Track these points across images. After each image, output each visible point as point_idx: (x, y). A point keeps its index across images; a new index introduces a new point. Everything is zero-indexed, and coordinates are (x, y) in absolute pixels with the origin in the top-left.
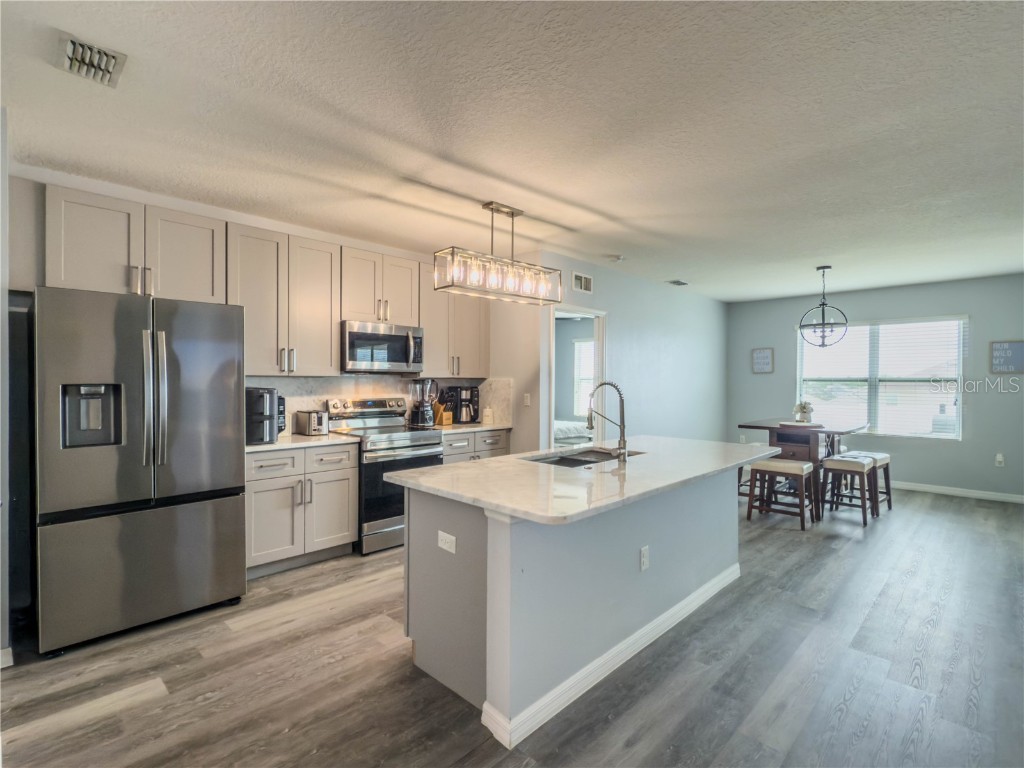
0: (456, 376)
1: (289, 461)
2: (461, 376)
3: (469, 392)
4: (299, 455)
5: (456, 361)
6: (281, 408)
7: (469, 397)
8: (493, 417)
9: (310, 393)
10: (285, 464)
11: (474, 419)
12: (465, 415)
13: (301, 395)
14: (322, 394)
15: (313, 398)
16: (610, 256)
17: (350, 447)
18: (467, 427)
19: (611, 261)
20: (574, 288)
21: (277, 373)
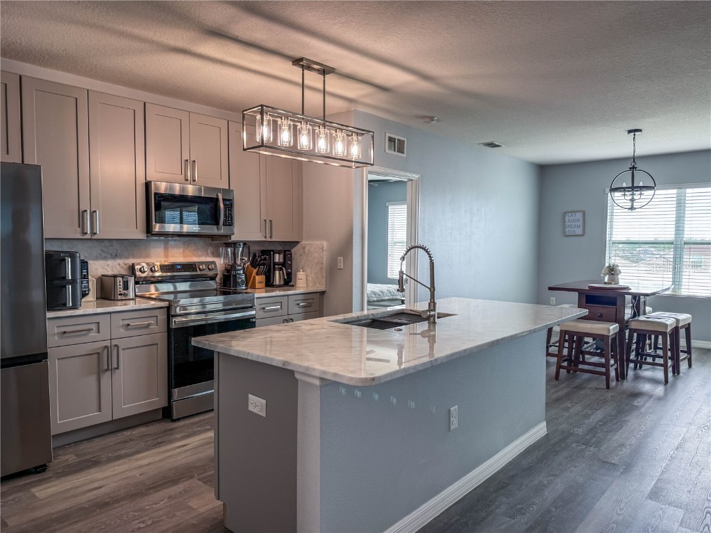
0: (269, 239)
1: (94, 327)
2: (274, 239)
3: (282, 256)
4: (104, 321)
5: (268, 224)
6: (84, 272)
7: (282, 260)
8: (304, 282)
9: (115, 256)
10: (89, 330)
11: (288, 282)
12: (278, 278)
13: (105, 258)
14: (127, 258)
15: (121, 262)
16: (423, 117)
17: (156, 313)
18: (280, 291)
19: (425, 122)
20: (387, 151)
21: (79, 236)
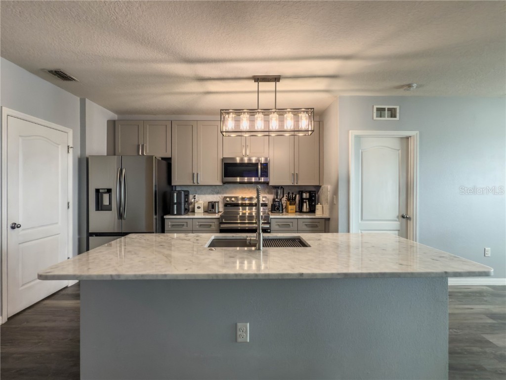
0: (295, 184)
2: (299, 184)
3: (308, 194)
4: (190, 222)
5: (295, 176)
6: (186, 200)
7: (308, 197)
8: (321, 211)
9: (218, 193)
10: (183, 225)
11: (312, 210)
12: (305, 207)
13: (213, 194)
14: (223, 194)
15: (220, 195)
16: (402, 87)
17: (214, 220)
18: (306, 215)
19: (404, 90)
20: (375, 118)
21: (192, 184)
